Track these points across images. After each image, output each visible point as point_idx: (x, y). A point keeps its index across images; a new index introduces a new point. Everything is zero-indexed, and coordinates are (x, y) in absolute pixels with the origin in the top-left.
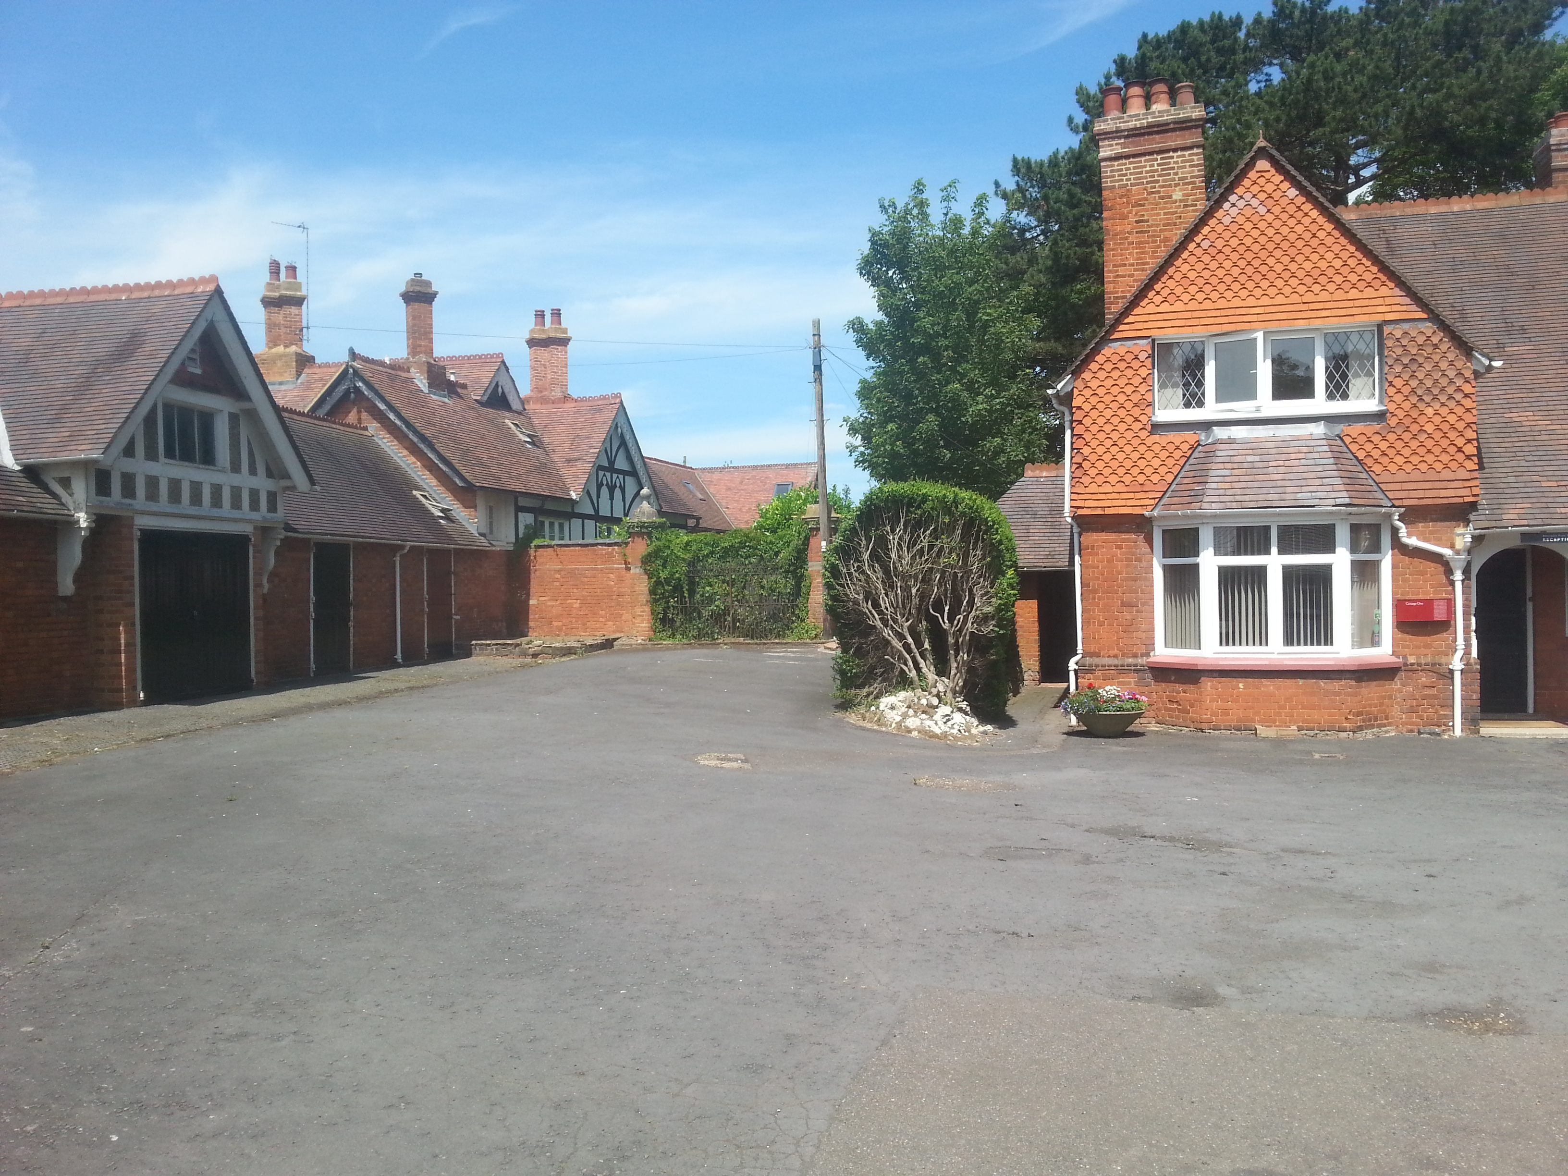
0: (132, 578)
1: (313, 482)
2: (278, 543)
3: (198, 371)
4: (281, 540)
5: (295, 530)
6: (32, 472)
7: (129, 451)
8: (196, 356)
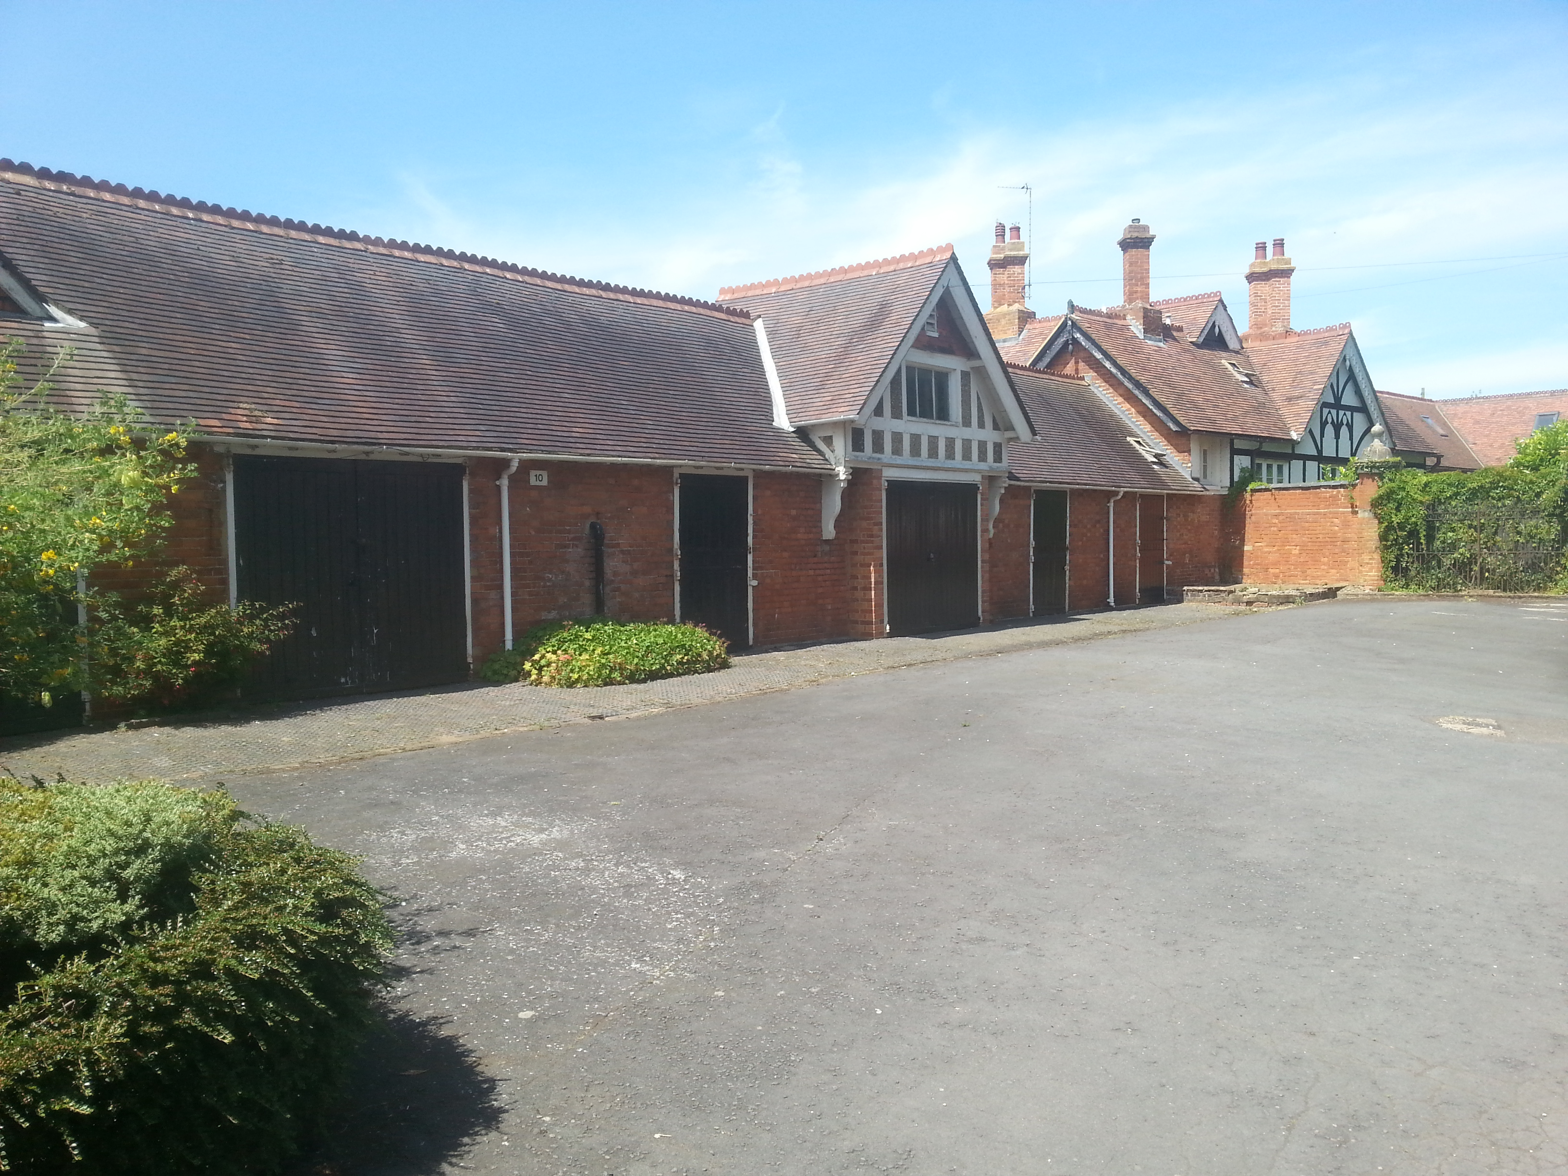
0: (881, 524)
1: (1034, 433)
2: (1003, 491)
3: (936, 335)
4: (1005, 488)
5: (1018, 479)
6: (802, 433)
7: (878, 411)
8: (934, 322)
